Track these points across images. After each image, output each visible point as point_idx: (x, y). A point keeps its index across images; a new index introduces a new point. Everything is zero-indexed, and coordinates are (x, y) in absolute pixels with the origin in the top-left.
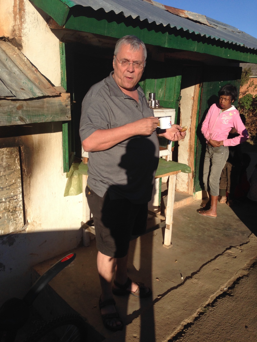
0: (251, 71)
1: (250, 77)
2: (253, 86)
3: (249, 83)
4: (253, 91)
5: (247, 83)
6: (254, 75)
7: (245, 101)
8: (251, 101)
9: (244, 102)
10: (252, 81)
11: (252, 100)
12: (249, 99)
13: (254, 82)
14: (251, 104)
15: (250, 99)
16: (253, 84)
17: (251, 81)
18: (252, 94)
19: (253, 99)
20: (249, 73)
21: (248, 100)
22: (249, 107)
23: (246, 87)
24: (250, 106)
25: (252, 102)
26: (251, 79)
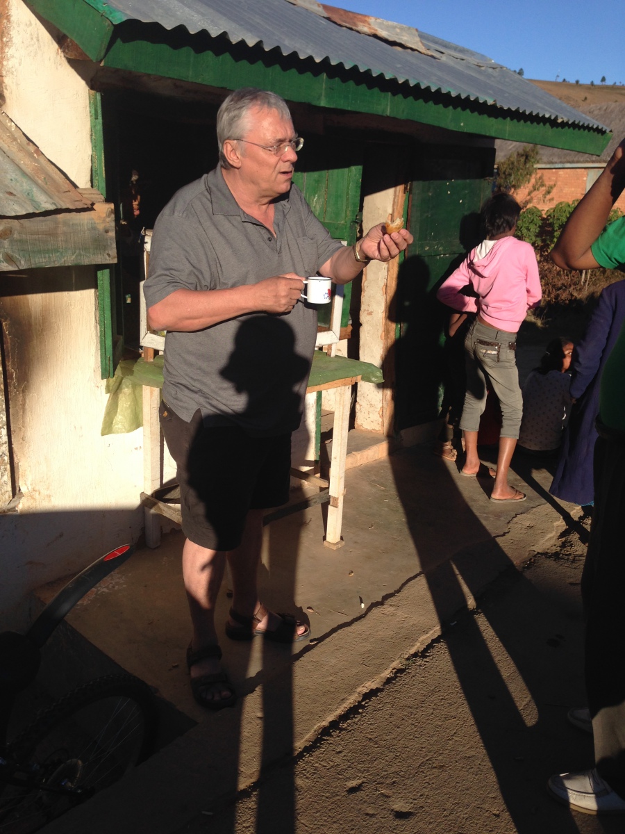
0: (537, 153)
1: (535, 166)
2: (543, 189)
3: (533, 181)
4: (544, 201)
5: (529, 182)
6: (545, 163)
7: (525, 225)
8: (538, 225)
9: (522, 227)
10: (540, 178)
11: (540, 223)
12: (533, 220)
13: (544, 178)
14: (537, 231)
15: (535, 220)
16: (543, 185)
17: (538, 176)
18: (540, 209)
19: (543, 219)
20: (533, 158)
21: (531, 222)
22: (534, 239)
23: (527, 191)
24: (537, 236)
25: (540, 227)
26: (538, 171)
